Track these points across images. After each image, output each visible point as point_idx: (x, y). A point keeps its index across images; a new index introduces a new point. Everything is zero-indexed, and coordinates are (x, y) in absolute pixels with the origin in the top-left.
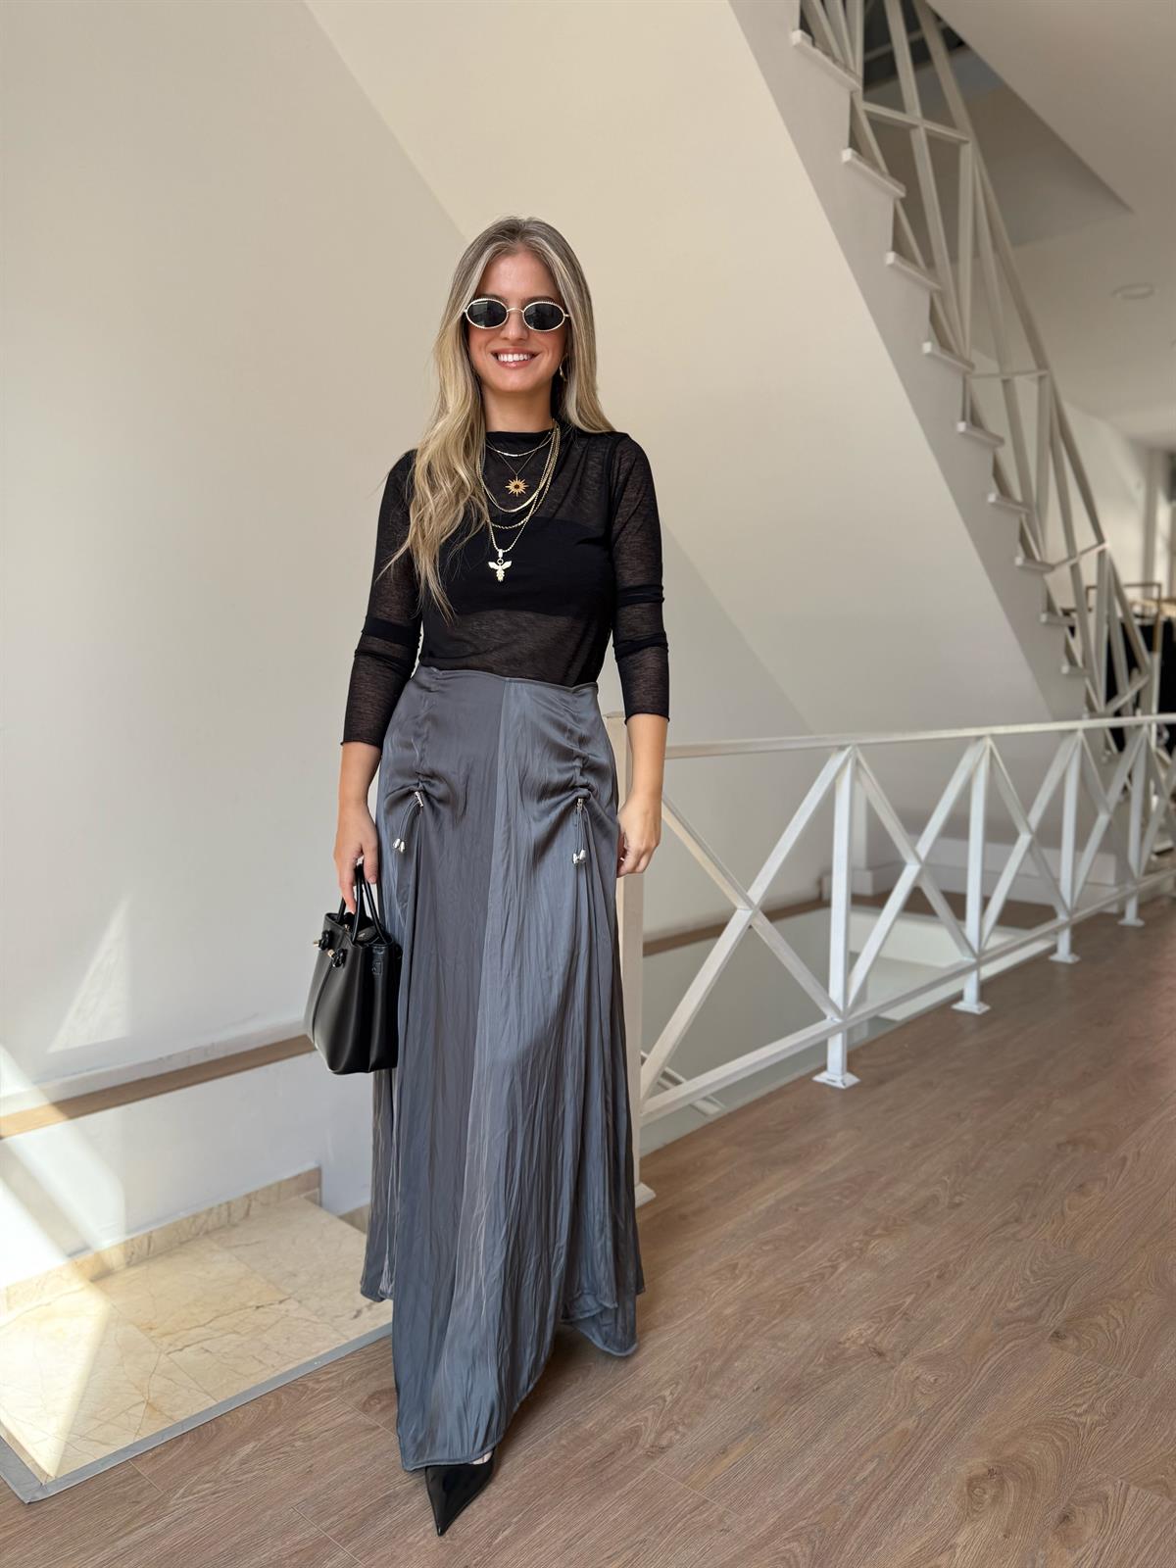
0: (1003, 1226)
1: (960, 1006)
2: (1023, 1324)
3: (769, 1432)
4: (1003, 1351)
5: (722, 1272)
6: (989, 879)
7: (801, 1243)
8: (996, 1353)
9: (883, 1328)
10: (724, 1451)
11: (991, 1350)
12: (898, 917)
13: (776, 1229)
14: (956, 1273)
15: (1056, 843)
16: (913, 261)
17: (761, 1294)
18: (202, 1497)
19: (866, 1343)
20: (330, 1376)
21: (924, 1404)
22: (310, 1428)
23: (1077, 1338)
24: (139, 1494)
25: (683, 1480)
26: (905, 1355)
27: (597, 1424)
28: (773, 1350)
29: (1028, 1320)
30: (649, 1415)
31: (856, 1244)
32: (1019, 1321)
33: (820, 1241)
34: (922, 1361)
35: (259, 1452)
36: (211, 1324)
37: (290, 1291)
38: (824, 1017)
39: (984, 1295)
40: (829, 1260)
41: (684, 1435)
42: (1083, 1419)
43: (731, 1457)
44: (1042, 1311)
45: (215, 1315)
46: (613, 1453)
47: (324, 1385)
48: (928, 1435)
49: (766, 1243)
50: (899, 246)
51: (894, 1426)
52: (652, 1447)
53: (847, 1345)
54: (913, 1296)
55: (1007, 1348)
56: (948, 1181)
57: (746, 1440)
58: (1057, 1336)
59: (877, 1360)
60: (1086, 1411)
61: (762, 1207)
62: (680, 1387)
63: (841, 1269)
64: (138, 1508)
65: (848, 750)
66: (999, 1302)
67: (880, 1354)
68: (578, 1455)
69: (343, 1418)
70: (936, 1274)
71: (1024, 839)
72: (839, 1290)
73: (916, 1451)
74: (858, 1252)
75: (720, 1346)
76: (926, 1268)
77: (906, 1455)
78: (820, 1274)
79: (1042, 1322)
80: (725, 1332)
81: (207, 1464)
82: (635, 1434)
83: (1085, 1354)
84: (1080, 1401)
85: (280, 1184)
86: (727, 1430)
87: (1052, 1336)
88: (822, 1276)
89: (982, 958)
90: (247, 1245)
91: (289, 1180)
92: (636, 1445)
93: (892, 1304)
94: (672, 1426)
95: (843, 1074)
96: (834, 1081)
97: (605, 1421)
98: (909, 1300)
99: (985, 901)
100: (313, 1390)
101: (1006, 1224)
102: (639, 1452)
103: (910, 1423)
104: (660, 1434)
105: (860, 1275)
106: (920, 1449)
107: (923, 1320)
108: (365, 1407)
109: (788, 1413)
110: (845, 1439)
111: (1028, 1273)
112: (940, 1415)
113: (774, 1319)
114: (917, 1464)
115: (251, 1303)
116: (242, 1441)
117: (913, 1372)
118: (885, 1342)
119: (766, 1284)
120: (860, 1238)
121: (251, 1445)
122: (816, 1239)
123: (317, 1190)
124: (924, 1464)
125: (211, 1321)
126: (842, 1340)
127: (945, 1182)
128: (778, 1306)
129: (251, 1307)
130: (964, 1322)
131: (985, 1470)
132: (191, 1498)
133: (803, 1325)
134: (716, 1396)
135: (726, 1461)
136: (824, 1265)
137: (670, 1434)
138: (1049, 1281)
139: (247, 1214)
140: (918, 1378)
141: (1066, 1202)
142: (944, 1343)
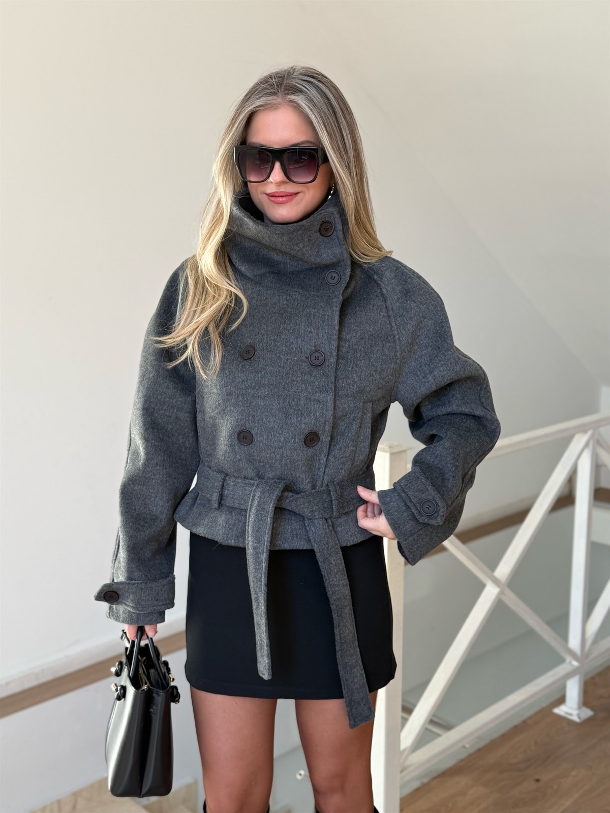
38: (562, 661)
65: (590, 433)
95: (579, 708)
96: (571, 715)
139: (74, 807)
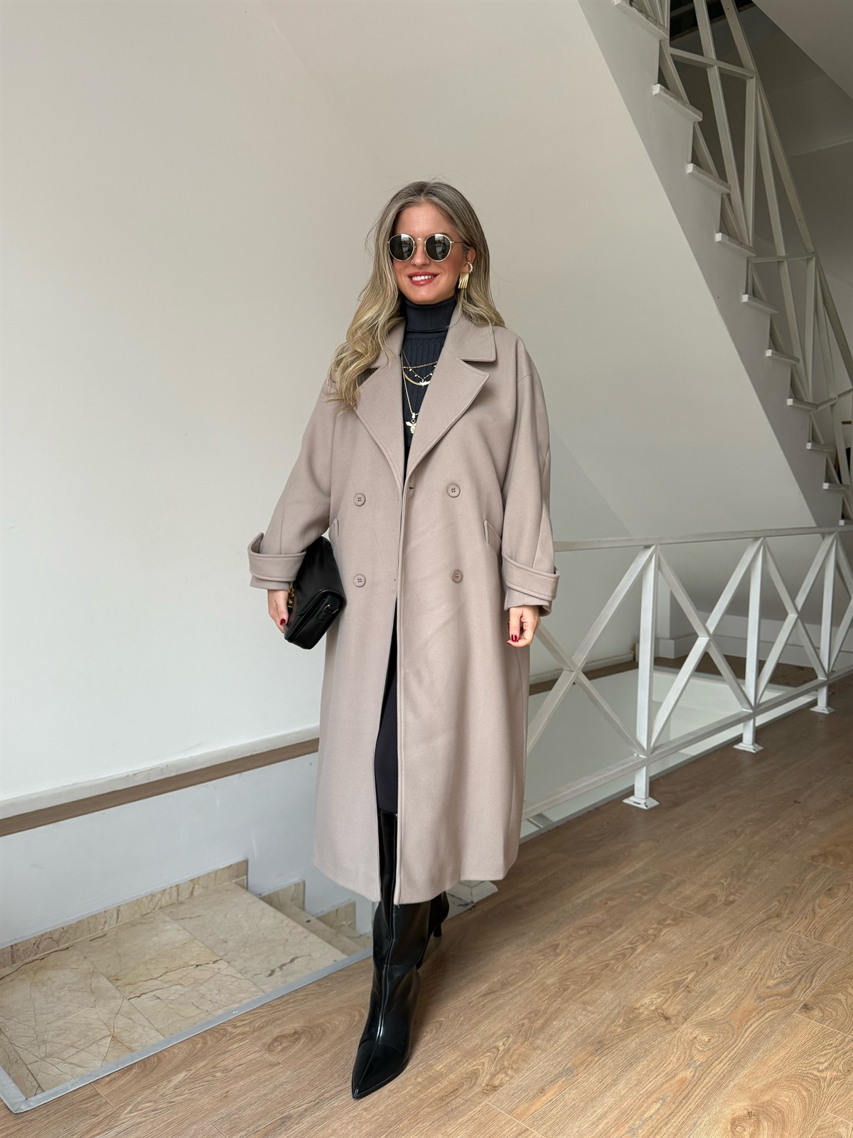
0: (768, 919)
1: (740, 746)
2: (779, 998)
3: (577, 1077)
4: (763, 1019)
5: (547, 950)
6: (765, 646)
7: (608, 930)
8: (758, 1020)
9: (669, 998)
10: (542, 1091)
11: (754, 1017)
12: (692, 676)
13: (590, 917)
14: (728, 956)
15: (818, 620)
16: (709, 171)
17: (576, 968)
18: (144, 1113)
19: (656, 1009)
20: (245, 1022)
21: (700, 1059)
22: (226, 1063)
23: (821, 1009)
24: (97, 1109)
25: (510, 1113)
26: (686, 1020)
27: (445, 1066)
28: (584, 1013)
29: (783, 995)
30: (485, 1060)
31: (651, 931)
32: (776, 995)
33: (623, 928)
34: (700, 1024)
35: (188, 1080)
36: (161, 978)
37: (222, 954)
38: (631, 752)
39: (749, 974)
40: (630, 943)
41: (512, 1077)
42: (823, 1075)
43: (549, 1095)
44: (795, 988)
45: (165, 971)
46: (457, 1089)
47: (239, 1030)
48: (702, 1083)
49: (581, 929)
50: (695, 160)
51: (675, 1075)
52: (487, 1085)
53: (641, 1011)
54: (695, 973)
55: (766, 1016)
56: (725, 883)
57: (560, 1083)
58: (806, 1008)
59: (664, 1023)
60: (826, 1068)
61: (579, 901)
62: (511, 1039)
63: (639, 951)
64: (95, 1120)
65: (653, 548)
66: (761, 979)
67: (667, 1018)
68: (429, 1091)
69: (252, 1056)
70: (713, 956)
71: (792, 616)
72: (637, 968)
73: (692, 1095)
74: (652, 937)
75: (543, 1008)
76: (705, 951)
77: (684, 1099)
78: (622, 954)
79: (795, 996)
80: (548, 996)
81: (149, 1088)
82: (475, 1075)
83: (827, 1022)
84: (822, 1060)
85: (217, 871)
86: (546, 1074)
87: (802, 1008)
88: (624, 955)
89: (758, 709)
90: (191, 918)
91: (222, 869)
92: (475, 1084)
93: (678, 979)
94: (503, 1069)
95: (646, 798)
96: (639, 804)
97: (452, 1063)
98: (690, 976)
99: (761, 665)
100: (231, 1033)
101: (769, 918)
102: (477, 1089)
103: (688, 1074)
104: (493, 1076)
105: (654, 955)
106: (696, 1093)
107: (702, 992)
108: (269, 1048)
109: (594, 1062)
110: (637, 1085)
111: (785, 958)
112: (712, 1067)
113: (585, 988)
114: (692, 1106)
115: (193, 963)
116: (176, 1070)
117: (691, 1033)
118: (671, 1010)
119: (580, 961)
120: (655, 926)
121: (183, 1075)
122: (620, 926)
123: (245, 877)
124: (697, 1106)
125: (161, 976)
126: (637, 1006)
127: (723, 884)
128: (589, 979)
129: (192, 965)
130: (734, 995)
131: (746, 1112)
132: (136, 1113)
133: (607, 993)
134: (538, 1047)
135: (544, 1098)
136: (625, 947)
137: (501, 1076)
138: (801, 964)
139: (192, 891)
140: (695, 1038)
141: (817, 902)
142: (717, 1011)
